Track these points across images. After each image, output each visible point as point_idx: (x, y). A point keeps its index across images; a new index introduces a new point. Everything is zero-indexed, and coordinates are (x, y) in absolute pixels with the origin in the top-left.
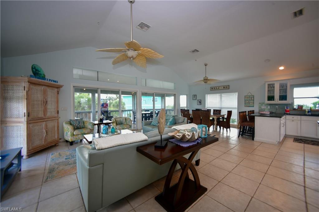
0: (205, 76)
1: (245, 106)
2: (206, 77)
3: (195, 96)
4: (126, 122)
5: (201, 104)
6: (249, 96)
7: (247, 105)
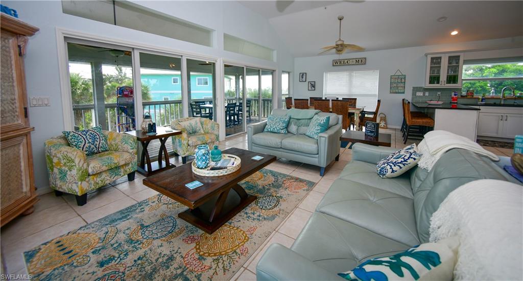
0: (338, 40)
1: (391, 93)
2: (340, 40)
3: (303, 75)
4: (202, 127)
5: (315, 90)
6: (397, 77)
7: (394, 91)
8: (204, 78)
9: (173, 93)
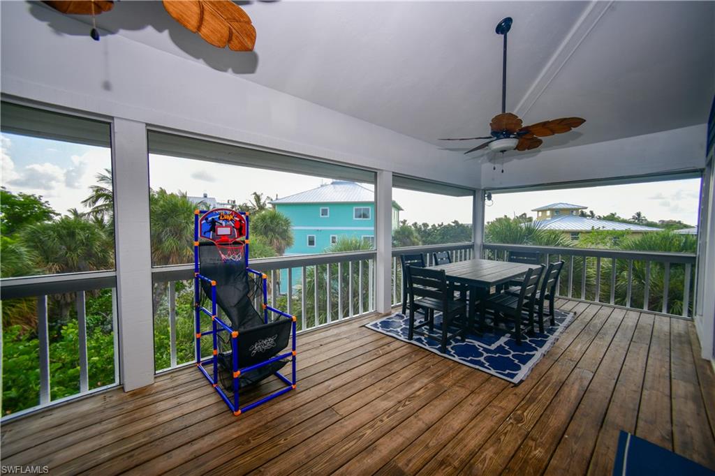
8: (365, 207)
9: (321, 231)
